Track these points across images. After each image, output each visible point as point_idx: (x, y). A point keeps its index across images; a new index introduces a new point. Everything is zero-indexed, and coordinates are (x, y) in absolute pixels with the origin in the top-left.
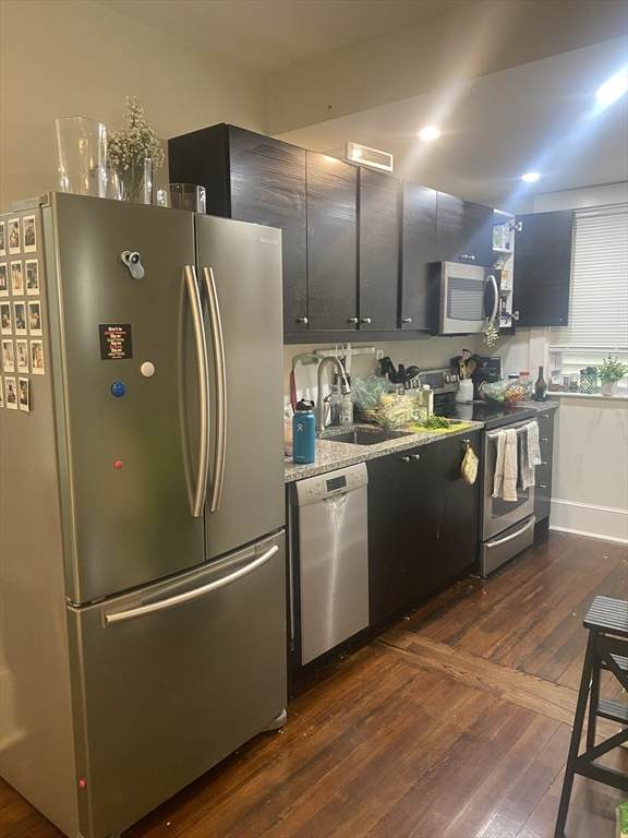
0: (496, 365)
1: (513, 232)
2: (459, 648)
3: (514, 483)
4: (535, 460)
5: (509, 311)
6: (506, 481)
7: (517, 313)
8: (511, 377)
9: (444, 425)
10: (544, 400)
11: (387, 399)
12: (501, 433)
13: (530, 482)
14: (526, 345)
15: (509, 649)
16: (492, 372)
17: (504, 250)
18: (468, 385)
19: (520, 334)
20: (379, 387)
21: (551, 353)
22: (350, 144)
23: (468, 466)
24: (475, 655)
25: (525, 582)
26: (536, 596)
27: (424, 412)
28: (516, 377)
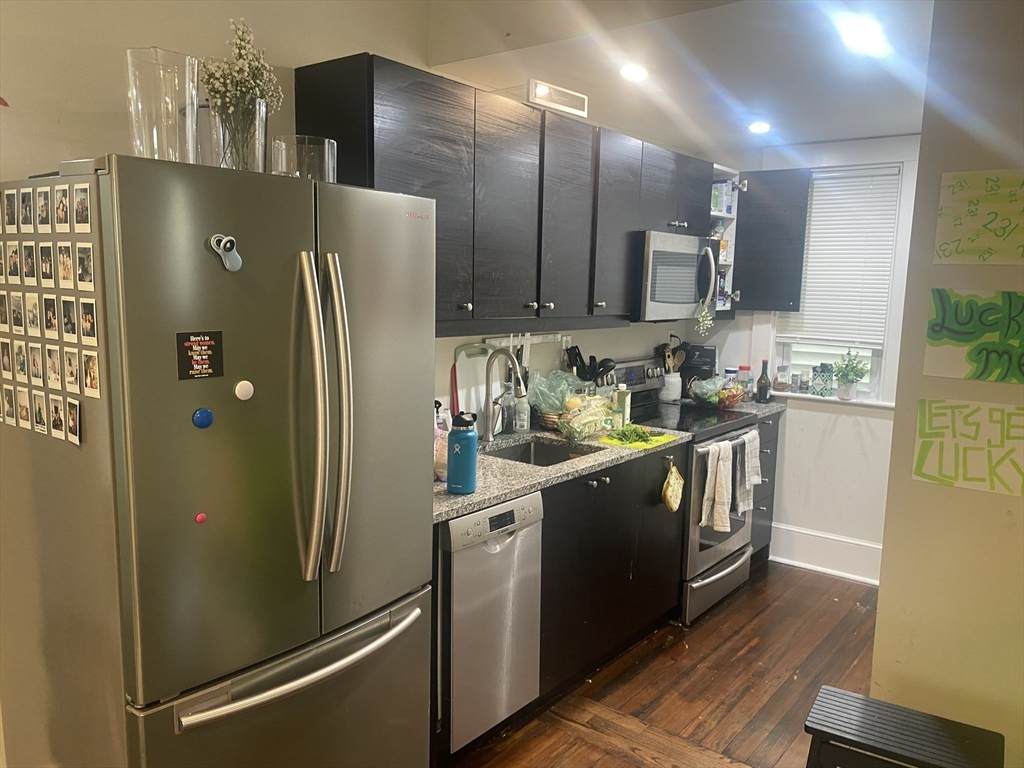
0: (710, 355)
1: (737, 192)
2: (651, 723)
3: (727, 508)
4: (754, 478)
5: (728, 289)
6: (717, 507)
7: (738, 292)
8: (727, 372)
9: (642, 438)
10: (768, 401)
11: (574, 401)
12: (712, 447)
13: (746, 506)
14: (747, 332)
15: (714, 723)
16: (705, 364)
17: (724, 214)
18: (674, 380)
19: (742, 318)
20: (564, 386)
21: (778, 344)
22: (533, 81)
23: (670, 489)
24: (670, 734)
25: (736, 633)
26: (749, 652)
27: (618, 418)
28: (735, 372)
